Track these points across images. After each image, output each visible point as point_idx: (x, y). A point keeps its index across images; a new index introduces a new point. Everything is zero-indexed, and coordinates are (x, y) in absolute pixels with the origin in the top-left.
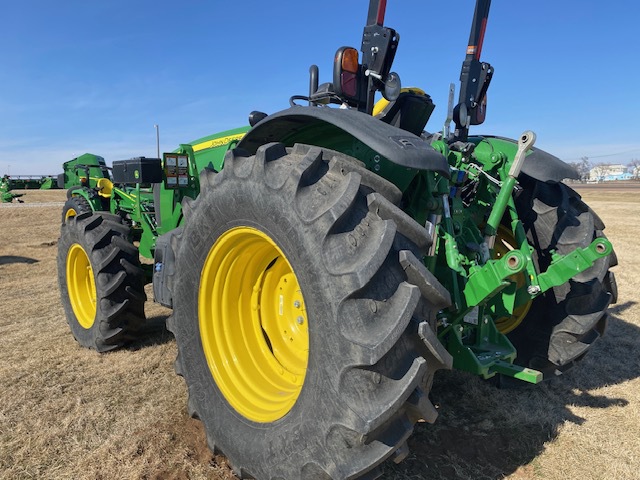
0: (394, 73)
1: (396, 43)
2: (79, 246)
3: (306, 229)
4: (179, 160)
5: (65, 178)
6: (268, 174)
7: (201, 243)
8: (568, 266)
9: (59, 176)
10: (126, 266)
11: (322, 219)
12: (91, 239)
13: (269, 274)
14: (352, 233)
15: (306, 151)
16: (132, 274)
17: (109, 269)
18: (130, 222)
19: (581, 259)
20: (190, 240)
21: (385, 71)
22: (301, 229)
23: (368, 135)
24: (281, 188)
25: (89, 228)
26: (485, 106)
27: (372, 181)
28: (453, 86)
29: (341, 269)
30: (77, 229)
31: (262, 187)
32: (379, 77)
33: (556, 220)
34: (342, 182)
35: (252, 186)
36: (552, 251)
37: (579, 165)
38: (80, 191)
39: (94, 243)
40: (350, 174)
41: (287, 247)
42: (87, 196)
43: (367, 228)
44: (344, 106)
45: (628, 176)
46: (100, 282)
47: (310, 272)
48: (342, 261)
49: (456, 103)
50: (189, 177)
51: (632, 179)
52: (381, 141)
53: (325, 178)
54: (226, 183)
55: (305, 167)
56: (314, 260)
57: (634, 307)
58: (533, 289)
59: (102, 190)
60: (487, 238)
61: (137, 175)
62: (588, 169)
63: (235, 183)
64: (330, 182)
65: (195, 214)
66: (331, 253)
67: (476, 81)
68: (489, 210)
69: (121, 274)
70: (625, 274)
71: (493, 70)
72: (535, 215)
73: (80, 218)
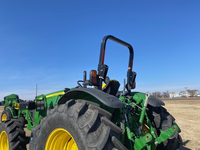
0: (107, 77)
1: (108, 69)
2: (4, 131)
3: (80, 131)
4: (41, 102)
5: (4, 102)
6: (69, 111)
7: (46, 133)
8: (166, 135)
9: (2, 101)
10: (20, 139)
11: (86, 127)
12: (9, 129)
13: (69, 143)
14: (96, 132)
15: (81, 102)
16: (22, 141)
17: (14, 141)
18: (25, 117)
19: (169, 132)
20: (42, 132)
21: (105, 76)
22: (79, 130)
23: (100, 97)
24: (73, 116)
25: (9, 126)
26: (135, 83)
27: (102, 112)
28: (125, 80)
29: (93, 145)
30: (4, 126)
31: (67, 115)
32: (103, 78)
33: (160, 118)
34: (92, 113)
35: (63, 115)
36: (160, 130)
37: (166, 93)
38: (8, 107)
39: (10, 131)
40: (95, 110)
41: (74, 136)
42: (10, 109)
43: (101, 129)
44: (93, 87)
45: (180, 96)
46: (10, 145)
47: (82, 146)
48: (92, 143)
49: (126, 83)
50: (44, 107)
51: (182, 97)
52: (104, 100)
53: (87, 112)
54: (55, 113)
55: (81, 109)
56: (83, 142)
57: (189, 142)
58: (156, 143)
59: (16, 107)
60: (140, 127)
61: (27, 107)
62: (169, 94)
63: (58, 113)
64: (89, 113)
65: (45, 123)
66: (89, 140)
67: (132, 77)
68: (140, 116)
69: (18, 142)
70: (185, 130)
71: (136, 74)
72: (154, 117)
73: (6, 122)
